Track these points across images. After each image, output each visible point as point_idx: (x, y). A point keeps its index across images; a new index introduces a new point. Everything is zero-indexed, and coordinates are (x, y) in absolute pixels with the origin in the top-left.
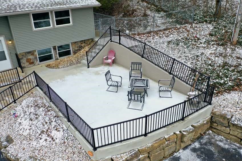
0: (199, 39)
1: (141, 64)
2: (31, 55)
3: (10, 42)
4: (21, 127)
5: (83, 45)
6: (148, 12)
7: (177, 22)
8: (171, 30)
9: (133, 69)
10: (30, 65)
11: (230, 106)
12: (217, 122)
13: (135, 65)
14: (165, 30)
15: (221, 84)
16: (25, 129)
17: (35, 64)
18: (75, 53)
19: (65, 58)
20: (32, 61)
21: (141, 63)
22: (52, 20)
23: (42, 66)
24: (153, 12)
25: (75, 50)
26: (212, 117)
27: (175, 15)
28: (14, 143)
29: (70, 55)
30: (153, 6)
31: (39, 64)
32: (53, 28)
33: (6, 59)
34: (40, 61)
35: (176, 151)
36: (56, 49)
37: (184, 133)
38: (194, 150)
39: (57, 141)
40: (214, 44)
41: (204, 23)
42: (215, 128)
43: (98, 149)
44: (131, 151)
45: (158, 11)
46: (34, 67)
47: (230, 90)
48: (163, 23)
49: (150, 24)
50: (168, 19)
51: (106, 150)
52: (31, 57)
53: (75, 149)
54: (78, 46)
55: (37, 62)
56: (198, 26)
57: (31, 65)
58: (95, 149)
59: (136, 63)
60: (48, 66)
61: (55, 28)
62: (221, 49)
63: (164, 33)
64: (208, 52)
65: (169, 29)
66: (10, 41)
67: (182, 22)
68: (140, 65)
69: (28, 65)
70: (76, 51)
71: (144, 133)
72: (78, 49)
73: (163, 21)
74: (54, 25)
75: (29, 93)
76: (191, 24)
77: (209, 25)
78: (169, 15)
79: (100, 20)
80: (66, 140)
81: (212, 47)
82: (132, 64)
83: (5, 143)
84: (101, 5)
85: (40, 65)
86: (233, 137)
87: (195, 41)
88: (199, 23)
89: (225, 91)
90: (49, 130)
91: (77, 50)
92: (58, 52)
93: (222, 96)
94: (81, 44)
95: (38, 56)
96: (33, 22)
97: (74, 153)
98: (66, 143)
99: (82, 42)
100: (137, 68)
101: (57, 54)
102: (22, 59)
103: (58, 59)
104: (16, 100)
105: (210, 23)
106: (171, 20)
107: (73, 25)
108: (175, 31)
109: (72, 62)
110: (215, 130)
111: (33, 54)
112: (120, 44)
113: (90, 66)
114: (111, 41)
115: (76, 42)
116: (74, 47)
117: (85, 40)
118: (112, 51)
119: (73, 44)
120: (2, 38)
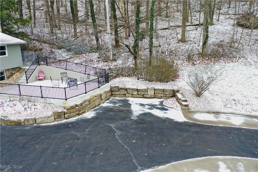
0: (93, 60)
1: (66, 73)
5: (13, 72)
6: (53, 50)
7: (76, 53)
8: (74, 58)
11: (117, 83)
12: (114, 90)
13: (63, 74)
14: (70, 58)
16: (11, 111)
24: (56, 50)
26: (111, 89)
27: (73, 50)
29: (5, 80)
30: (55, 46)
35: (100, 104)
40: (102, 62)
41: (93, 53)
42: (114, 95)
43: (68, 100)
45: (60, 48)
47: (115, 77)
48: (67, 55)
49: (57, 56)
50: (69, 53)
51: (72, 100)
54: (10, 73)
56: (90, 54)
58: (66, 99)
59: (64, 73)
62: (106, 63)
63: (70, 60)
64: (100, 65)
65: (73, 58)
67: (79, 53)
68: (66, 74)
70: (9, 77)
71: (85, 92)
73: (66, 54)
76: (85, 53)
77: (96, 54)
78: (69, 50)
79: (25, 53)
81: (101, 63)
82: (61, 74)
83: (4, 118)
84: (26, 43)
86: (122, 95)
87: (91, 62)
88: (90, 53)
89: (113, 78)
90: (29, 107)
93: (113, 81)
94: (12, 71)
99: (12, 70)
100: (65, 76)
105: (96, 52)
106: (72, 53)
108: (77, 58)
110: (114, 96)
112: (47, 65)
113: (29, 82)
114: (39, 65)
115: (8, 70)
116: (7, 73)
117: (14, 68)
118: (41, 71)
119: (7, 71)
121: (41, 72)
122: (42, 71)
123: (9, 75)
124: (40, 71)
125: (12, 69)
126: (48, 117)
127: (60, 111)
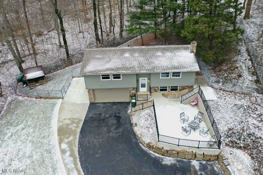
0: (256, 110)
3: (149, 81)
4: (141, 122)
7: (257, 90)
8: (246, 95)
9: (199, 114)
12: (220, 158)
14: (243, 93)
15: (236, 143)
17: (157, 92)
18: (180, 90)
19: (174, 92)
22: (171, 75)
26: (218, 155)
29: (177, 91)
30: (253, 68)
31: (159, 92)
33: (145, 87)
35: (192, 159)
37: (197, 154)
38: (201, 163)
39: (150, 133)
42: (219, 161)
43: (160, 142)
45: (253, 74)
49: (238, 84)
52: (156, 89)
54: (183, 87)
57: (155, 92)
58: (159, 141)
59: (201, 113)
60: (163, 94)
71: (178, 144)
74: (171, 77)
75: (149, 108)
83: (134, 125)
86: (223, 168)
89: (235, 147)
91: (182, 89)
94: (185, 87)
95: (160, 89)
96: (161, 75)
97: (153, 139)
98: (152, 135)
101: (170, 89)
102: (152, 88)
103: (169, 92)
104: (143, 109)
107: (181, 78)
113: (182, 103)
114: (199, 93)
119: (180, 86)
120: (146, 79)
126: (145, 143)
127: (152, 145)
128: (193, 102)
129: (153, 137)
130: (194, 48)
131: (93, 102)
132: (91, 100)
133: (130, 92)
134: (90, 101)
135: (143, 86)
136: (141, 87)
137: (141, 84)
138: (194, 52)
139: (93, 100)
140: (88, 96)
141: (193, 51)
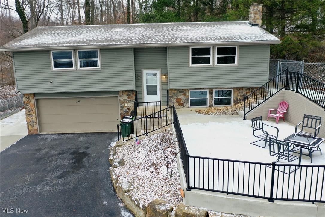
1: (320, 120)
2: (183, 95)
3: (165, 77)
10: (178, 106)
13: (310, 120)
16: (140, 158)
17: (184, 106)
18: (236, 103)
19: (222, 107)
20: (181, 102)
21: (321, 117)
22: (214, 56)
23: (192, 110)
25: (237, 99)
28: (124, 167)
29: (229, 105)
31: (188, 107)
32: (212, 66)
33: (156, 94)
34: (191, 105)
36: (213, 94)
39: (161, 176)
44: (240, 215)
46: (182, 109)
52: (181, 97)
53: (173, 188)
54: (242, 95)
55: (188, 104)
57: (180, 107)
58: (189, 188)
59: (312, 118)
60: (199, 112)
61: (214, 66)
66: (165, 75)
68: (318, 121)
69: (177, 105)
70: (238, 101)
72: (241, 98)
74: (214, 63)
75: (163, 129)
79: (279, 63)
80: (169, 177)
82: (304, 117)
83: (116, 164)
84: (281, 42)
85: (190, 109)
90: (160, 165)
92: (214, 97)
94: (247, 93)
95: (190, 98)
96: (191, 57)
97: (169, 192)
98: (168, 180)
99: (248, 91)
101: (212, 100)
102: (172, 97)
104: (148, 133)
107: (238, 66)
109: (227, 112)
111: (184, 94)
112: (297, 92)
113: (247, 118)
114: (286, 89)
115: (239, 89)
116: (236, 95)
117: (252, 88)
118: (284, 102)
119: (236, 90)
120: (158, 72)
121: (284, 104)
122: (286, 103)
123: (239, 98)
124: (282, 102)
125: (249, 88)
126: (138, 206)
127: (163, 208)
128: (275, 112)
129: (168, 186)
130: (257, 16)
131: (35, 132)
132: (30, 128)
133: (122, 108)
134: (28, 129)
135: (152, 90)
136: (147, 94)
137: (147, 86)
138: (257, 25)
139: (36, 127)
140: (25, 116)
141: (255, 22)
